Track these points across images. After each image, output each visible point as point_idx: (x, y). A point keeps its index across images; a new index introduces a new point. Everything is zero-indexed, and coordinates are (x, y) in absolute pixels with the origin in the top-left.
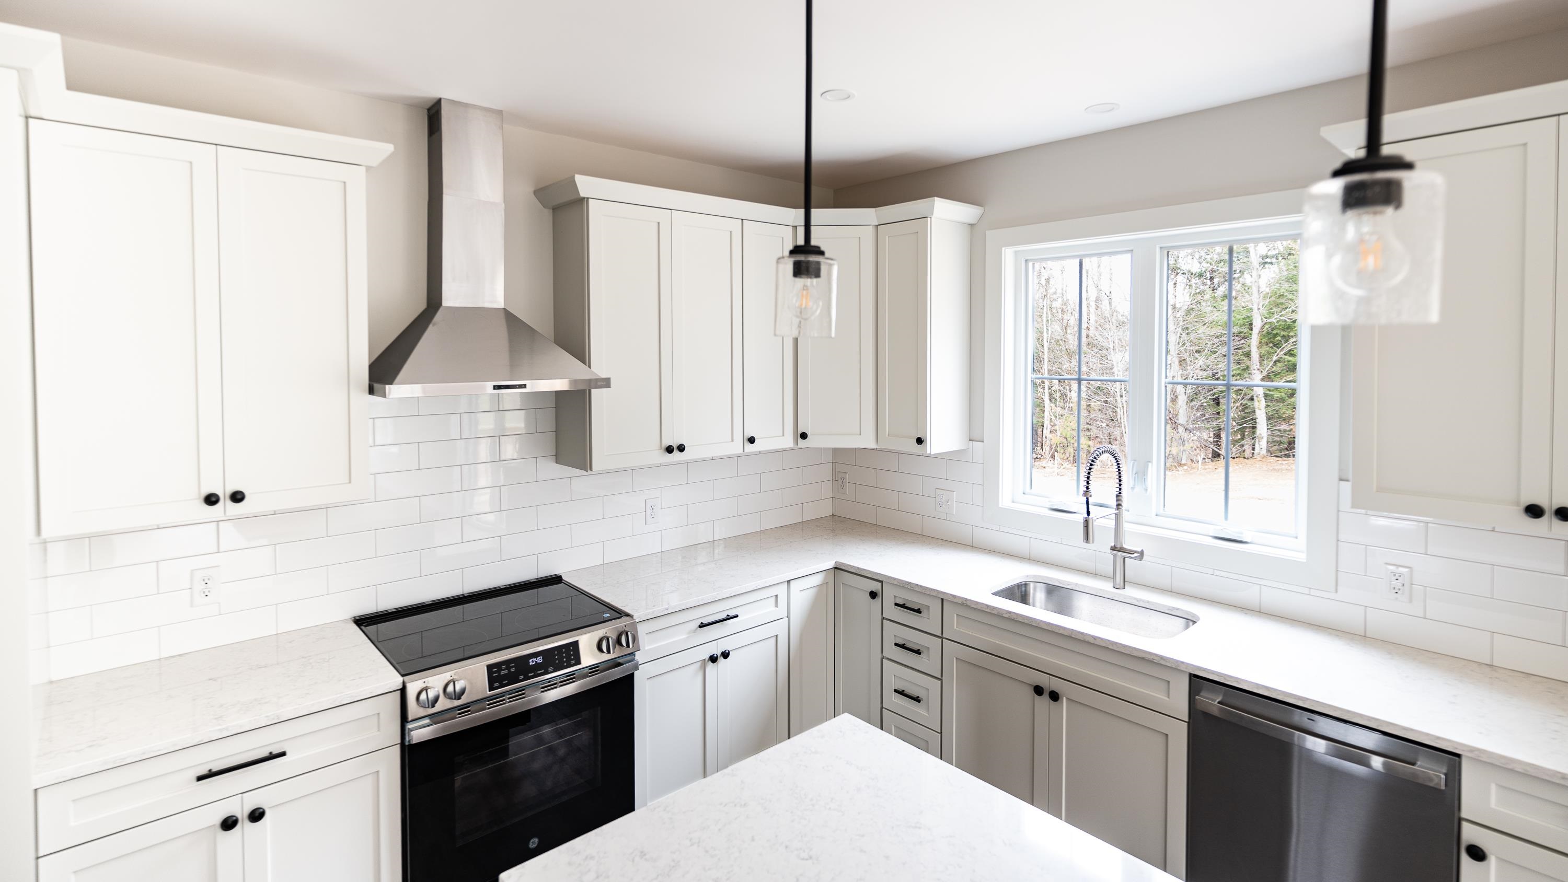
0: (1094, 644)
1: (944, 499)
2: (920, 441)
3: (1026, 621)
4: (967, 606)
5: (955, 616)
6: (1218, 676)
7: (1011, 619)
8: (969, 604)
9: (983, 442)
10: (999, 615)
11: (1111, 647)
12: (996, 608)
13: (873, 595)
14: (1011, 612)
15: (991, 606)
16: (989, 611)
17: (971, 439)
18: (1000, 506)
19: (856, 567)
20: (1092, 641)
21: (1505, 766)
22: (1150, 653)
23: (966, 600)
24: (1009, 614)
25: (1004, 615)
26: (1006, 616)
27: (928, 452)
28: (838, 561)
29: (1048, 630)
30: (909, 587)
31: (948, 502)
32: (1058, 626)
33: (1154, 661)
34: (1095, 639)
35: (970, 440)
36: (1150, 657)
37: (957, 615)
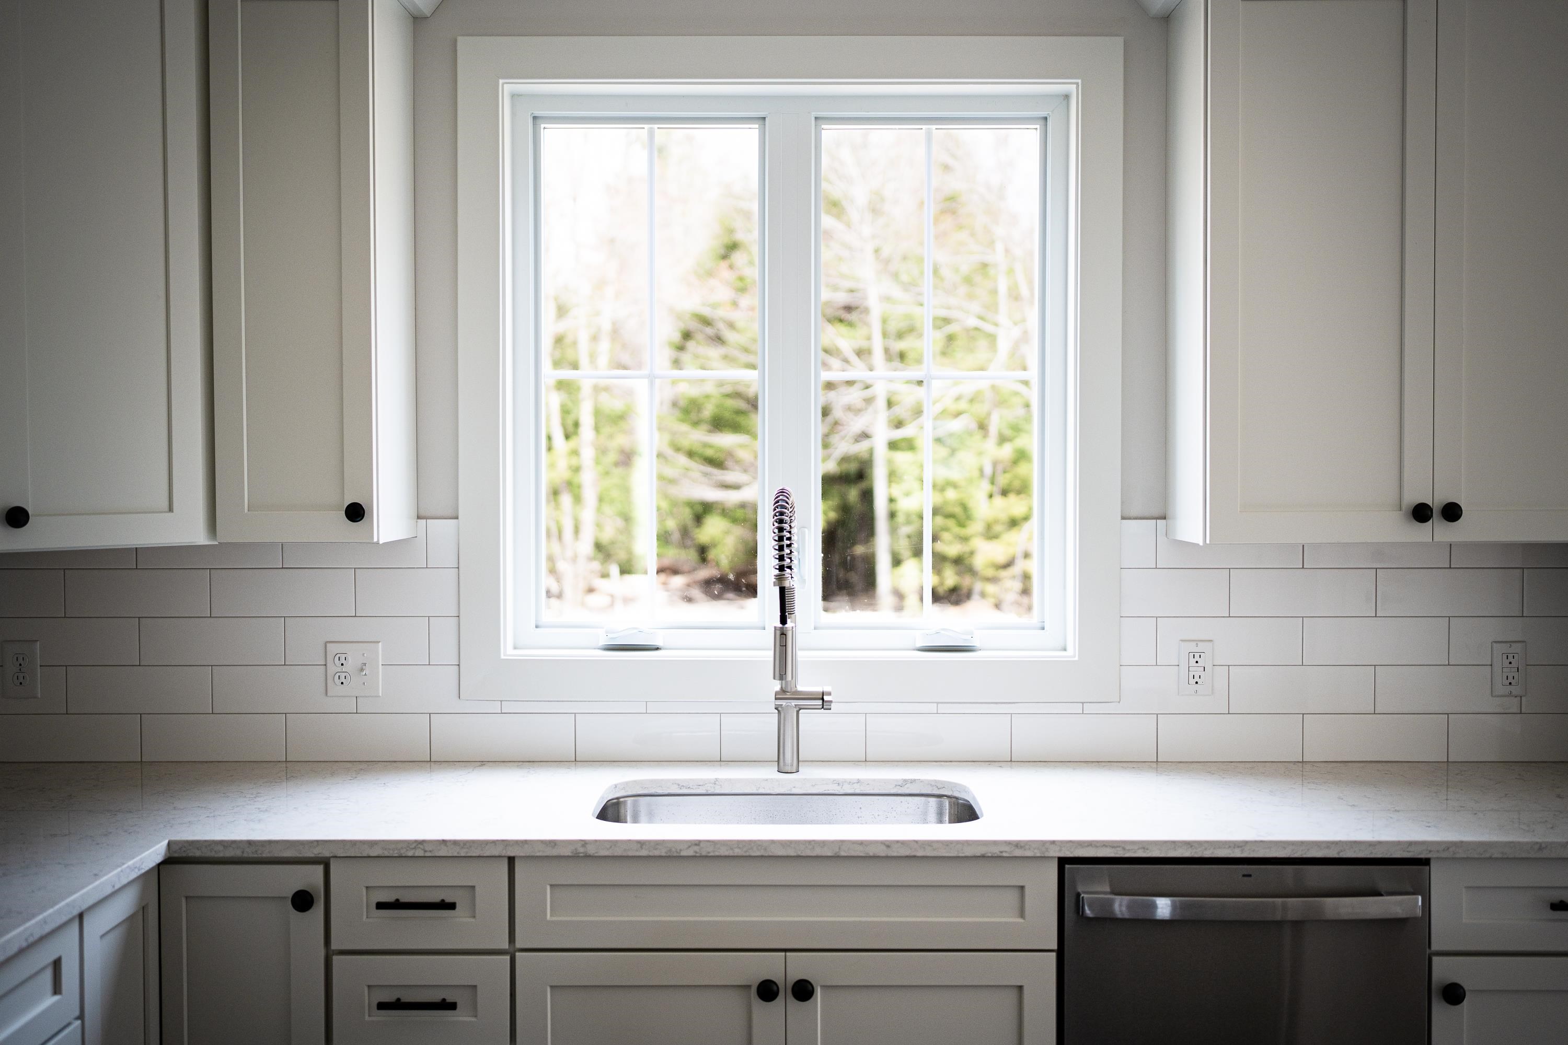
0: (887, 857)
1: (348, 667)
2: (356, 512)
3: (737, 852)
4: (588, 857)
5: (548, 887)
6: (1113, 847)
7: (702, 857)
8: (591, 850)
9: (457, 518)
10: (669, 857)
11: (920, 853)
12: (664, 841)
13: (302, 901)
14: (700, 841)
15: (649, 842)
16: (644, 853)
17: (422, 513)
18: (503, 657)
19: (241, 842)
20: (882, 851)
21: (1483, 856)
22: (995, 843)
23: (584, 843)
24: (696, 848)
25: (683, 853)
26: (690, 853)
27: (375, 540)
28: (173, 838)
29: (787, 857)
30: (421, 853)
31: (362, 670)
32: (810, 842)
33: (1004, 854)
34: (888, 846)
35: (419, 517)
36: (995, 851)
37: (551, 886)
